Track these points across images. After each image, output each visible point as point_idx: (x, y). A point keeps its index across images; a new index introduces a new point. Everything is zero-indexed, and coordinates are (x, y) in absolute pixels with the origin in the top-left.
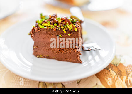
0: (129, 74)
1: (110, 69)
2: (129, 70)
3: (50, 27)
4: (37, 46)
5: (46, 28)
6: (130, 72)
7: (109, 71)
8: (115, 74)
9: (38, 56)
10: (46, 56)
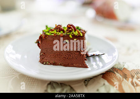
0: (134, 76)
1: (115, 72)
2: (134, 74)
3: (56, 34)
4: (44, 53)
5: (53, 35)
6: (134, 75)
7: (115, 74)
8: (121, 77)
9: (44, 63)
10: (52, 63)
